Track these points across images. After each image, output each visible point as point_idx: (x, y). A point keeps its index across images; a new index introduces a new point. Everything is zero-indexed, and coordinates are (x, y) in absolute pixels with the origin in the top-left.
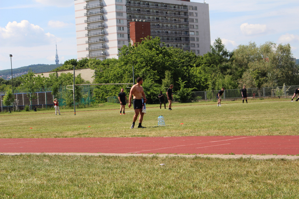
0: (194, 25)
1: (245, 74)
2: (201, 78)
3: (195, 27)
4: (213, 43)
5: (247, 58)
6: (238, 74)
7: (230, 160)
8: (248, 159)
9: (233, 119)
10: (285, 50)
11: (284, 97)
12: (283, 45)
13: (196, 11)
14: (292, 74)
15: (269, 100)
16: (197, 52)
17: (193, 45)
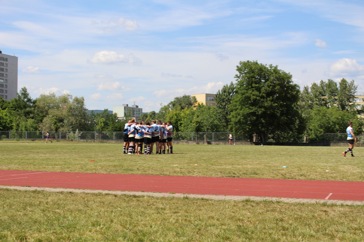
0: (3, 74)
1: (45, 120)
2: (7, 119)
3: (5, 75)
4: (19, 90)
5: (47, 106)
6: (39, 119)
7: (26, 191)
8: (42, 191)
9: (32, 157)
10: (80, 102)
11: (76, 140)
12: (78, 97)
13: (6, 62)
14: (84, 122)
15: (64, 142)
16: (5, 97)
17: (2, 91)
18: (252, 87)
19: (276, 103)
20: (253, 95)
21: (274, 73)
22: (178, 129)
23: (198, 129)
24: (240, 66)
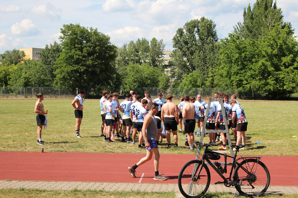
18: (75, 47)
19: (97, 61)
20: (76, 55)
21: (95, 36)
22: (8, 83)
23: (26, 84)
24: (63, 28)
